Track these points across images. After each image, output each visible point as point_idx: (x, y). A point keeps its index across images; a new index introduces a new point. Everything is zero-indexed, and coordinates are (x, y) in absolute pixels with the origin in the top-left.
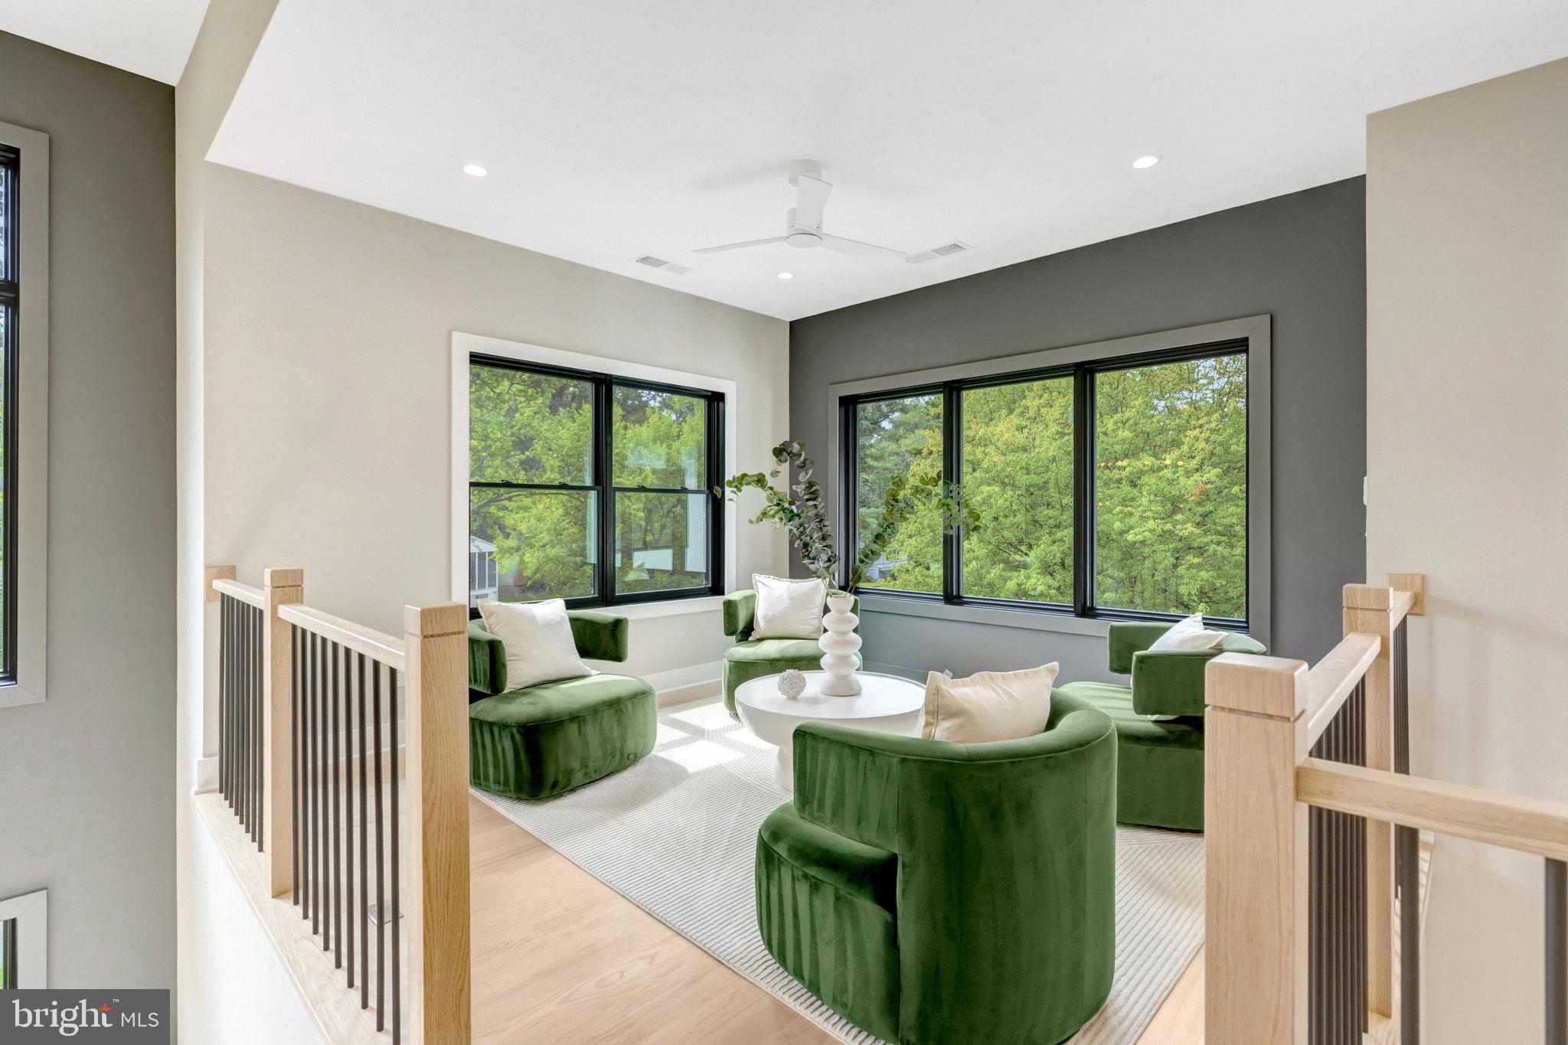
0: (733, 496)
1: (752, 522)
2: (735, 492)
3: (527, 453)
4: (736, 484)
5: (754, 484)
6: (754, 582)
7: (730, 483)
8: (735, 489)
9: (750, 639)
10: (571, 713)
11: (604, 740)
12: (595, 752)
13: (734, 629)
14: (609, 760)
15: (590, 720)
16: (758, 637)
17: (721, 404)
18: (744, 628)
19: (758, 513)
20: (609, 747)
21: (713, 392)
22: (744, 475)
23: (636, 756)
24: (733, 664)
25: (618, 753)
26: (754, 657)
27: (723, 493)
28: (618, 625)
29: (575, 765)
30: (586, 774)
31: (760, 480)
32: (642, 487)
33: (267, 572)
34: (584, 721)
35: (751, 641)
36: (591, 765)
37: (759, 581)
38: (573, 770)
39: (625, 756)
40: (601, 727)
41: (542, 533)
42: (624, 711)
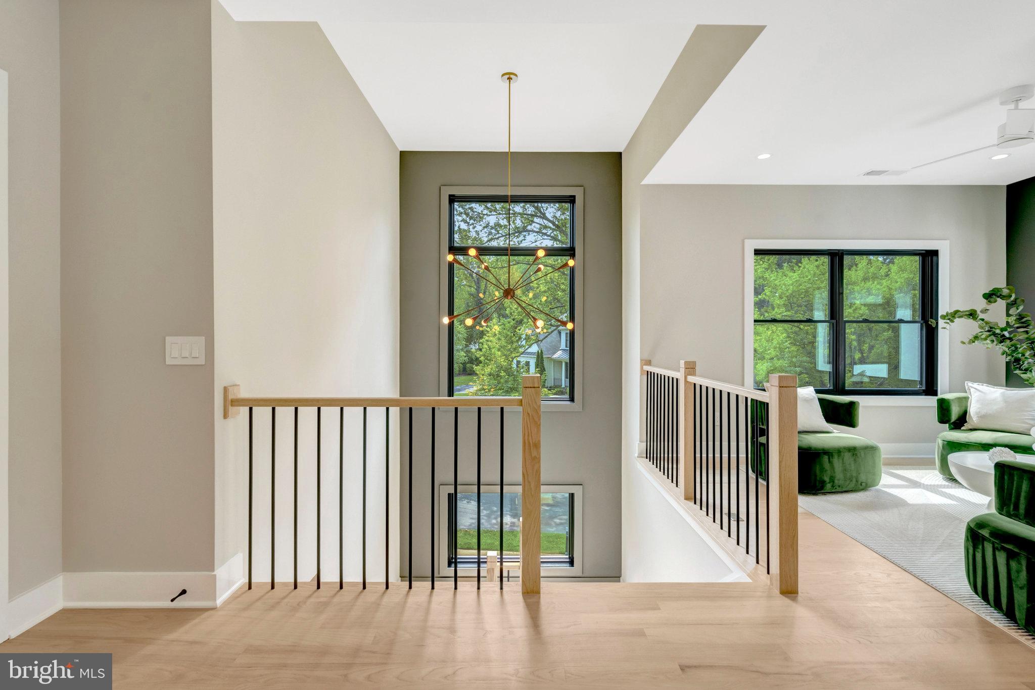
0: (945, 325)
1: (964, 343)
2: (948, 323)
3: (760, 297)
4: (949, 317)
5: (966, 317)
6: (966, 388)
7: (943, 317)
8: (948, 321)
9: (962, 428)
10: (823, 450)
11: (845, 470)
12: (839, 475)
13: (947, 419)
14: (848, 482)
15: (836, 456)
16: (970, 427)
17: (935, 258)
18: (957, 420)
19: (971, 337)
20: (848, 475)
21: (927, 251)
22: (956, 312)
23: (867, 484)
24: (946, 443)
25: (854, 480)
26: (967, 440)
27: (937, 323)
28: (852, 404)
29: (827, 479)
30: (833, 486)
31: (972, 314)
32: (866, 320)
33: (682, 363)
34: (832, 456)
35: (963, 430)
36: (836, 481)
37: (972, 387)
38: (826, 481)
39: (859, 483)
40: (843, 461)
41: (769, 350)
42: (858, 455)
